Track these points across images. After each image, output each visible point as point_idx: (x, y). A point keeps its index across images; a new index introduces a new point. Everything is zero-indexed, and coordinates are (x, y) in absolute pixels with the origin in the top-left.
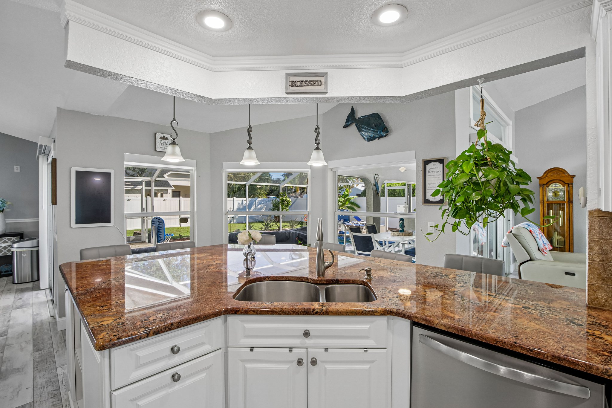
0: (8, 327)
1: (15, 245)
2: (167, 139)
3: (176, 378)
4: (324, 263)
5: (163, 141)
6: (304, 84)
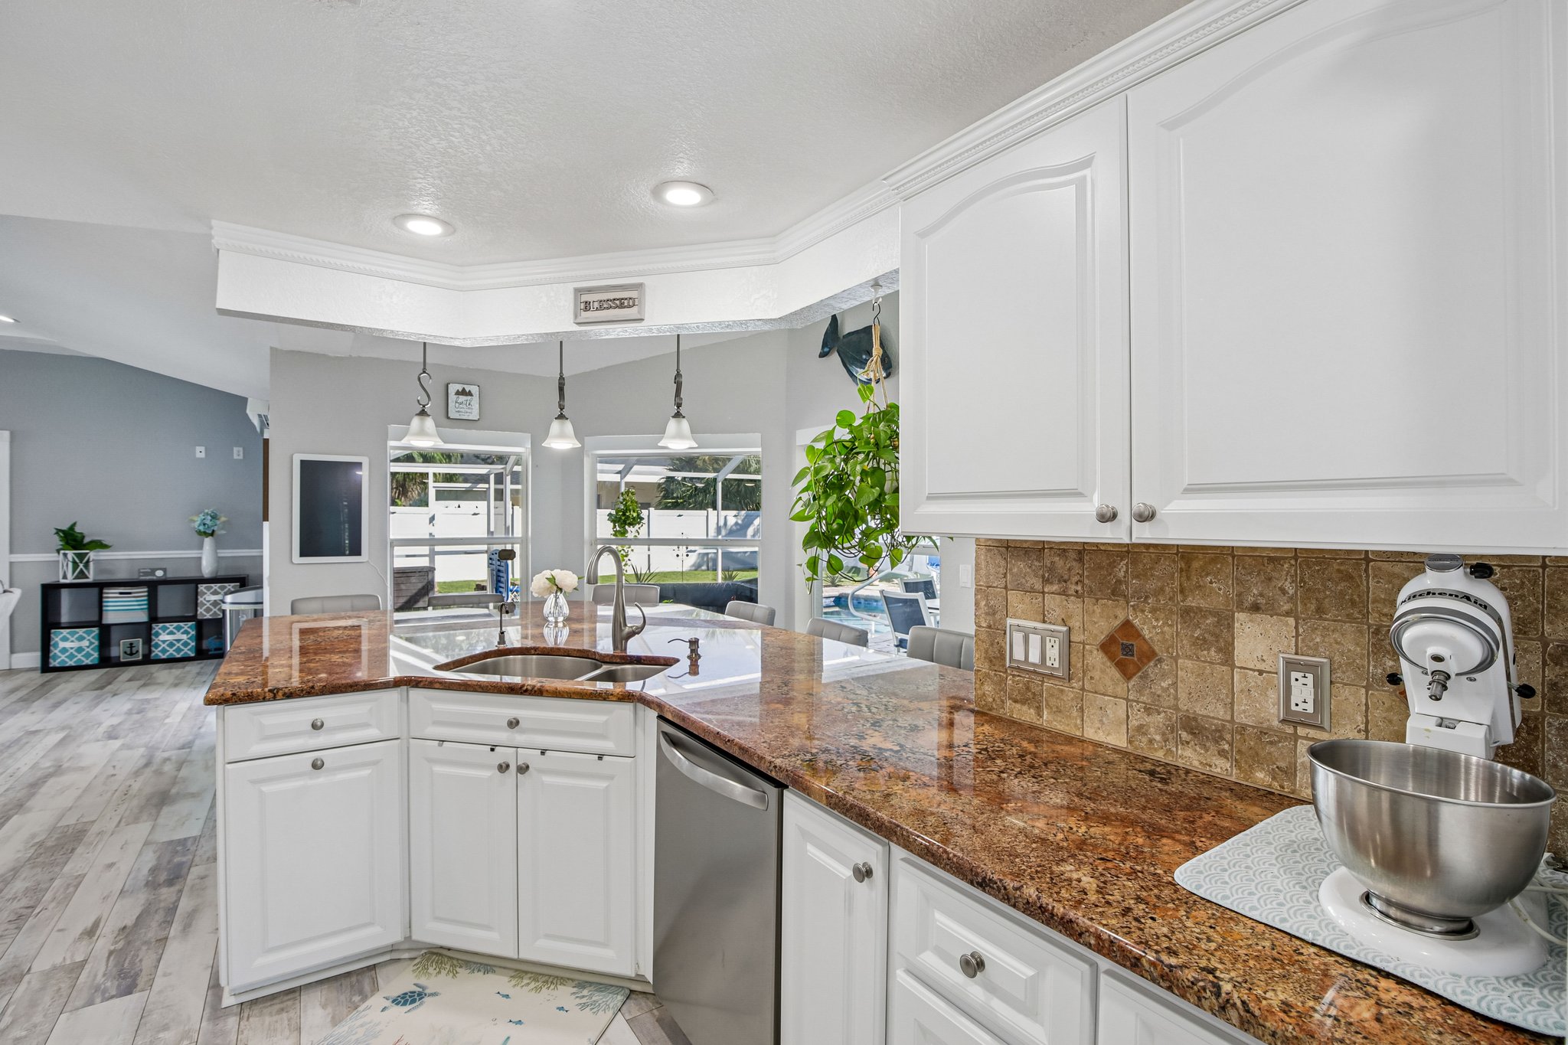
0: (197, 736)
1: (229, 598)
2: (470, 394)
3: (317, 766)
4: (625, 625)
5: (462, 398)
6: (605, 306)
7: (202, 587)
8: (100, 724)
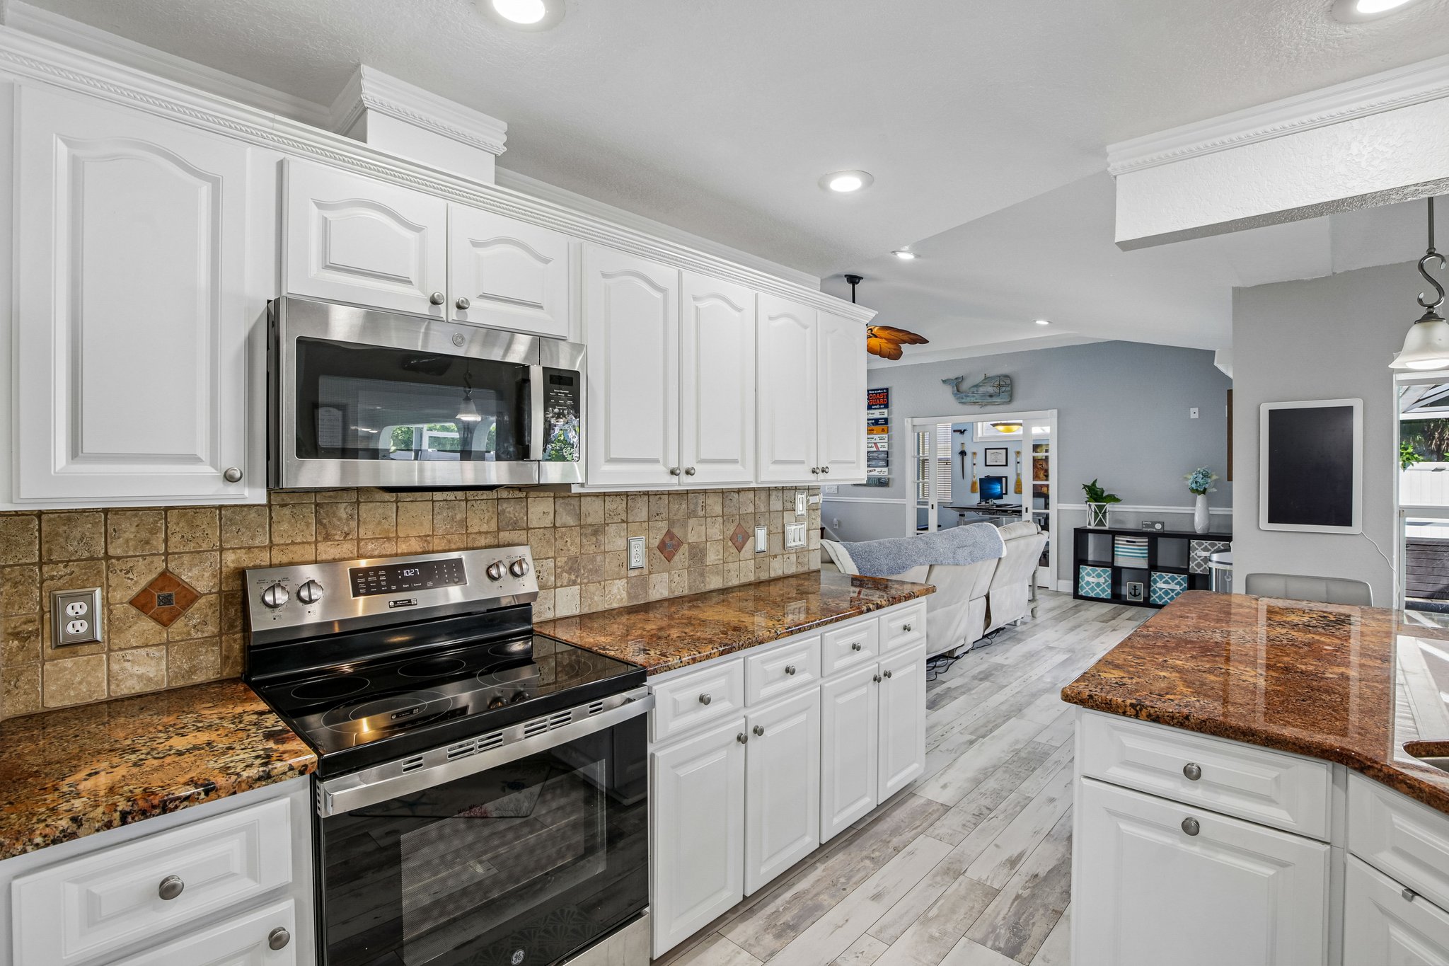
3: (1190, 828)
7: (1194, 543)
8: (1094, 654)
